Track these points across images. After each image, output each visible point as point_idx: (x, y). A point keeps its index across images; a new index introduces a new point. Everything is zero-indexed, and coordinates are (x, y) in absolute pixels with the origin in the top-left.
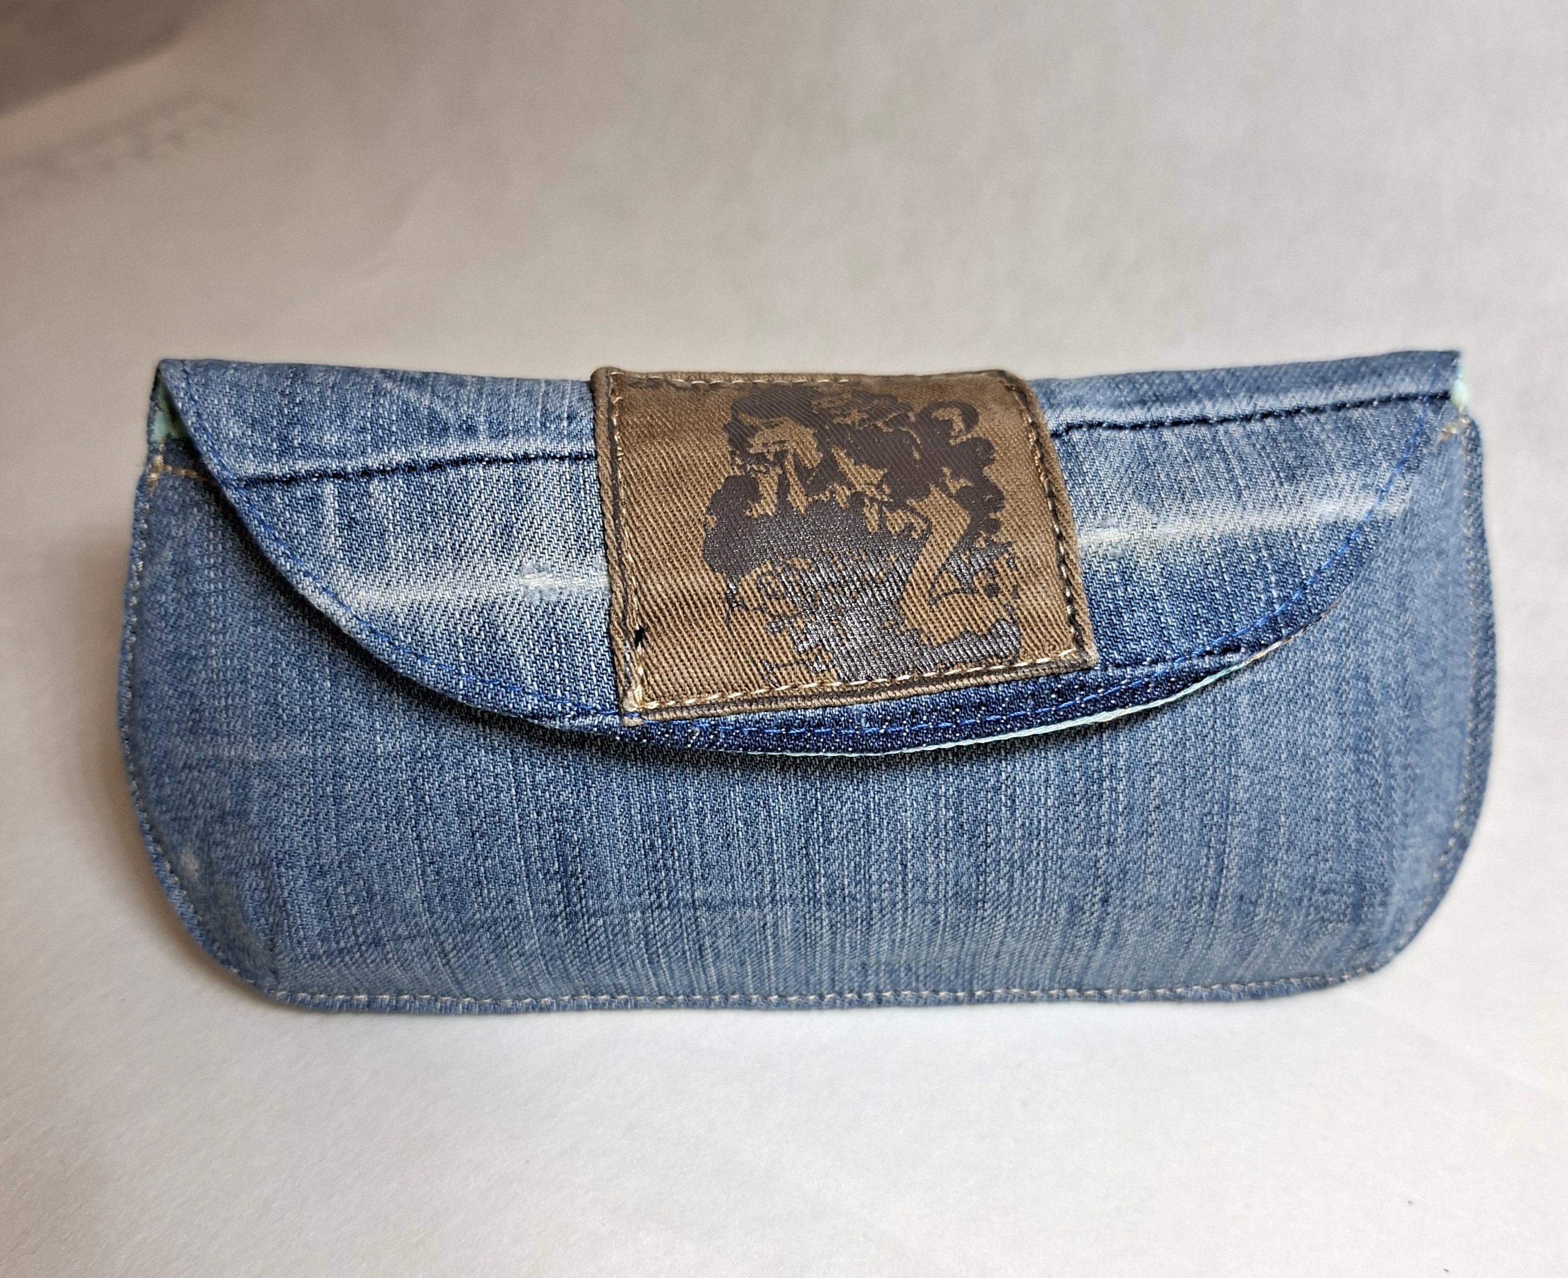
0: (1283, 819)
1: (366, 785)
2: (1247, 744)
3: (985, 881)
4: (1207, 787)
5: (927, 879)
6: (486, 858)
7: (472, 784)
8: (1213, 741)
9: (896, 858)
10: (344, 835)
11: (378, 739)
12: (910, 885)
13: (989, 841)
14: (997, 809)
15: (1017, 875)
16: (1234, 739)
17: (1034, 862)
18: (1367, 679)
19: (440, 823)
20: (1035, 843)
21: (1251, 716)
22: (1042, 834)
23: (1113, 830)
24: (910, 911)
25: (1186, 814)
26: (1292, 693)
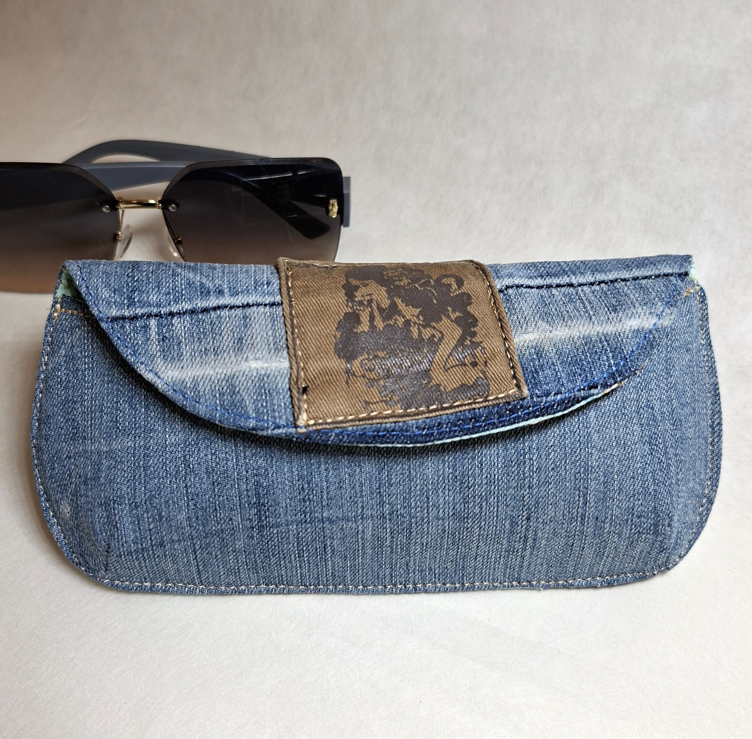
0: (616, 476)
1: (161, 460)
2: (595, 437)
3: (468, 507)
4: (577, 459)
5: (439, 505)
6: (219, 496)
7: (214, 457)
8: (579, 434)
9: (423, 494)
10: (148, 486)
11: (167, 436)
12: (431, 509)
13: (470, 485)
14: (473, 468)
15: (484, 504)
16: (589, 434)
17: (493, 497)
18: (652, 408)
19: (197, 478)
20: (493, 487)
21: (597, 423)
22: (496, 482)
23: (531, 480)
24: (431, 523)
25: (568, 473)
26: (616, 412)
